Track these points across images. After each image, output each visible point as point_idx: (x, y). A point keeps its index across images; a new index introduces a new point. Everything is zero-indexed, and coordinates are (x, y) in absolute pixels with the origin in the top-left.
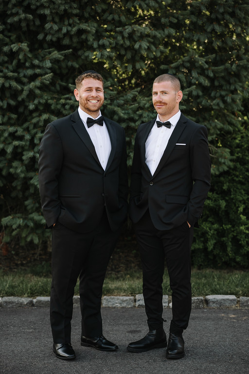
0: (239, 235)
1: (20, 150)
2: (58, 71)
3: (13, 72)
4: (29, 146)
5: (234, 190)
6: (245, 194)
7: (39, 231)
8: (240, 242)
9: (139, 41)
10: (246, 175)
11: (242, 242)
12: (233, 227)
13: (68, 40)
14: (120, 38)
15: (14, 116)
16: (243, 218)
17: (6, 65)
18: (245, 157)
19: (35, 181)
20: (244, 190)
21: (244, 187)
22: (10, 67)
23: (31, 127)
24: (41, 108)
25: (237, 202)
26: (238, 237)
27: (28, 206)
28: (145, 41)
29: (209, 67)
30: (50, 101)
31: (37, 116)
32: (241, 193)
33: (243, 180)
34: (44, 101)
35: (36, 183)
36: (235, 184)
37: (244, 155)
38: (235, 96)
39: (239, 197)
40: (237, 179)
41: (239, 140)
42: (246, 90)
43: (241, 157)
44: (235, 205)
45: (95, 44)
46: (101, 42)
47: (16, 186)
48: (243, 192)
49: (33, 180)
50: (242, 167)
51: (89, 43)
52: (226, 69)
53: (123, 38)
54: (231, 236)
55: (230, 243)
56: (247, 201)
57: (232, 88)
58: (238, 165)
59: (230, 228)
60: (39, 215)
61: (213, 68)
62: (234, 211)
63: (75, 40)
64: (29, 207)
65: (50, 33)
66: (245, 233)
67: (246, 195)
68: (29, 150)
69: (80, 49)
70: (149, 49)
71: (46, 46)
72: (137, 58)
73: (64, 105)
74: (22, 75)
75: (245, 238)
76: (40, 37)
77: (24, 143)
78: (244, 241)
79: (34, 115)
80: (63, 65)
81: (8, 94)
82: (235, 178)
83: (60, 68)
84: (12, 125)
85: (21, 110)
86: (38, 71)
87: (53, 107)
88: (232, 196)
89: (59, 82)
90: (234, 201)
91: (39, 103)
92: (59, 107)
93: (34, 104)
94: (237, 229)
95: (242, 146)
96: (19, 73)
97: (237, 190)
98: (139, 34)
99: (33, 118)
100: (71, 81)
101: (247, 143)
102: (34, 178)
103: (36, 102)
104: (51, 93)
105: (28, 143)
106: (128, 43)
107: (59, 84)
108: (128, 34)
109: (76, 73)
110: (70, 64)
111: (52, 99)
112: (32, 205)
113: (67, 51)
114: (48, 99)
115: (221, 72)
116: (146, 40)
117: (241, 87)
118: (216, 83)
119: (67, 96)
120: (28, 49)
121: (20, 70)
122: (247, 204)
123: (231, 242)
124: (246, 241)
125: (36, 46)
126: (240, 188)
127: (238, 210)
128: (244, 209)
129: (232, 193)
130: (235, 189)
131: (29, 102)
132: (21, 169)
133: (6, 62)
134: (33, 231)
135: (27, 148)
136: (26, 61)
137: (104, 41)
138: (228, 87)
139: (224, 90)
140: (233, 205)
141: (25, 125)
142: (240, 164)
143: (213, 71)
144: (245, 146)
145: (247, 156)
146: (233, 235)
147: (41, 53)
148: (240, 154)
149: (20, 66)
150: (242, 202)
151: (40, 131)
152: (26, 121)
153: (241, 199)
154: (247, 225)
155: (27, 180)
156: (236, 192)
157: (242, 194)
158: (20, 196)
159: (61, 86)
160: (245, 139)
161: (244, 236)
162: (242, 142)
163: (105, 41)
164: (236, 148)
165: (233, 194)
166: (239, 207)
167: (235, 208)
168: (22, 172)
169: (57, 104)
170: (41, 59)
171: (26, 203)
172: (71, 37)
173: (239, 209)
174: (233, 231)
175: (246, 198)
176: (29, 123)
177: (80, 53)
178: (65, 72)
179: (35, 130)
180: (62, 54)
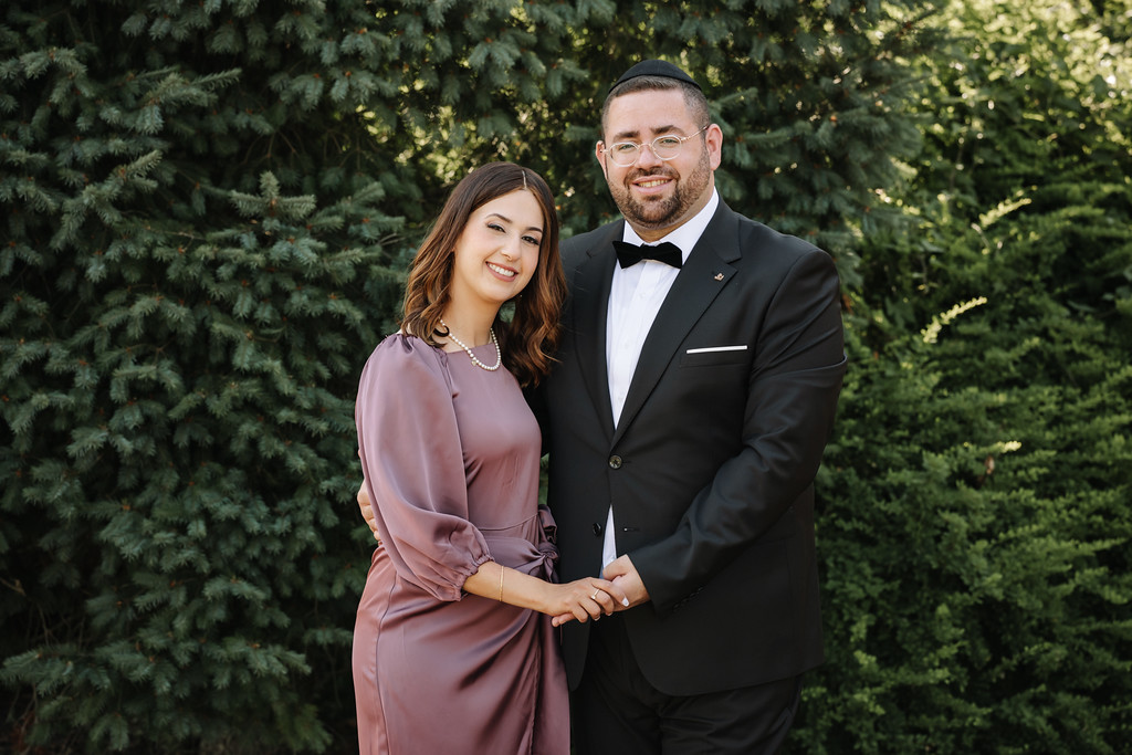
0: (853, 720)
1: (60, 424)
2: (200, 147)
3: (32, 149)
4: (95, 410)
5: (836, 563)
6: (875, 575)
7: (134, 709)
8: (857, 747)
9: (484, 39)
10: (879, 510)
11: (865, 745)
12: (834, 690)
13: (230, 38)
14: (414, 29)
15: (37, 306)
16: (865, 659)
17: (11, 125)
18: (875, 448)
19: (115, 531)
20: (873, 564)
21: (872, 552)
22: (25, 133)
23: (104, 342)
24: (133, 276)
25: (846, 605)
26: (849, 728)
27: (94, 615)
28: (505, 41)
29: (737, 133)
30: (161, 252)
31: (123, 305)
32: (859, 572)
33: (869, 530)
34: (142, 250)
35: (119, 541)
36: (840, 542)
37: (873, 442)
38: (831, 234)
39: (851, 587)
40: (847, 527)
41: (856, 392)
42: (868, 215)
43: (861, 447)
44: (841, 616)
45: (326, 49)
46: (347, 44)
47: (55, 549)
48: (868, 571)
49: (108, 528)
50: (864, 484)
51: (308, 48)
52: (798, 142)
53: (428, 28)
54: (823, 722)
55: (821, 749)
56: (882, 602)
57: (821, 206)
58: (852, 477)
59: (823, 696)
60: (134, 651)
61: (751, 136)
62: (836, 637)
63: (257, 36)
64: (99, 622)
65: (164, 14)
66: (873, 714)
67: (879, 580)
68: (92, 423)
69: (275, 71)
70: (520, 67)
71: (154, 57)
72: (483, 102)
73: (213, 265)
74: (64, 158)
75: (877, 729)
76: (133, 25)
77: (72, 399)
78: (869, 739)
79: (112, 299)
80: (218, 124)
81: (18, 228)
82: (841, 523)
83: (208, 136)
84: (31, 337)
85: (66, 282)
86: (116, 145)
87: (172, 273)
88: (830, 585)
89: (206, 184)
90: (836, 601)
91: (125, 257)
92: (194, 271)
93: (108, 262)
94: (845, 700)
95: (866, 410)
96: (53, 153)
97: (849, 564)
98: (485, 17)
99: (107, 310)
100: (248, 181)
101: (881, 401)
102: (114, 519)
103: (113, 253)
104: (170, 222)
105: (88, 399)
106: (446, 48)
107: (202, 190)
108: (444, 14)
109: (269, 155)
110: (241, 120)
111: (170, 243)
112: (113, 615)
113: (222, 75)
114: (155, 244)
115: (779, 149)
116: (510, 38)
117: (852, 203)
118: (765, 191)
119: (228, 232)
120: (82, 69)
121: (62, 144)
122: (880, 613)
123: (825, 744)
124: (879, 742)
125: (124, 59)
126: (856, 554)
127: (850, 634)
128: (872, 631)
129: (830, 575)
130: (841, 559)
131: (90, 253)
132: (65, 488)
133: (13, 116)
134: (112, 705)
135: (84, 415)
136: (77, 111)
137: (360, 39)
138: (806, 205)
139: (793, 214)
140: (835, 616)
141: (81, 337)
142: (860, 474)
143: (751, 149)
144: (876, 411)
145: (880, 444)
146: (833, 721)
147: (132, 81)
148: (857, 439)
149: (60, 127)
150: (867, 605)
151: (134, 357)
152: (84, 320)
153: (860, 594)
154: (878, 684)
155: (88, 527)
156: (844, 570)
157: (865, 578)
158: (74, 580)
159: (209, 199)
160: (876, 388)
161: (869, 724)
162: (866, 398)
163: (363, 41)
164: (844, 417)
165: (835, 578)
166: (852, 622)
167: (840, 626)
168: (65, 498)
169: (189, 261)
170: (132, 103)
171: (93, 604)
172: (242, 26)
173: (854, 629)
174: (833, 708)
175: (876, 589)
176: (96, 327)
177: (275, 83)
178: (226, 149)
179: (115, 354)
180: (205, 87)
